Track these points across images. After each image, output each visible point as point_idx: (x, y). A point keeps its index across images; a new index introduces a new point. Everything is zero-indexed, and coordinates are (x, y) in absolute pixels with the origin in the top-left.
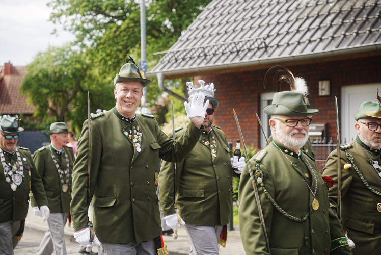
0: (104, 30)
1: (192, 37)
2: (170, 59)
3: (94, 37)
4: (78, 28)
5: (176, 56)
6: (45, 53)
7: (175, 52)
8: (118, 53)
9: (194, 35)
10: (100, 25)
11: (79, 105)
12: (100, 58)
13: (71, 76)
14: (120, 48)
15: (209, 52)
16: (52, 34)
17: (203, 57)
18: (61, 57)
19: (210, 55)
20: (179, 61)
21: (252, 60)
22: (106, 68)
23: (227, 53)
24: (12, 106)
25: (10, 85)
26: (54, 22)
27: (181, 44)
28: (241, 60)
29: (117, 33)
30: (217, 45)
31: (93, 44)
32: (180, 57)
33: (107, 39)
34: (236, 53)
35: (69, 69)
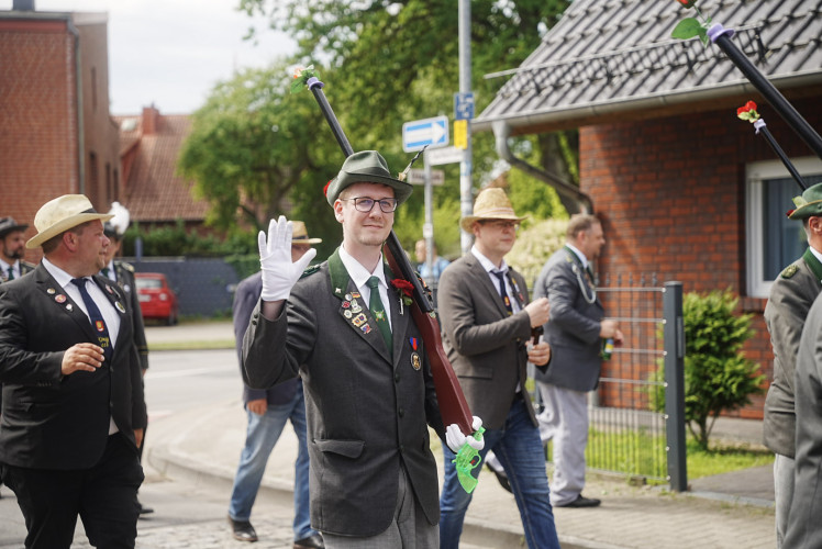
0: (360, 27)
1: (576, 34)
2: (523, 87)
3: (337, 44)
4: (302, 25)
5: (538, 79)
6: (230, 84)
7: (535, 72)
8: (391, 78)
9: (580, 29)
10: (350, 15)
11: (304, 200)
12: (351, 90)
13: (289, 135)
14: (396, 66)
15: (617, 67)
16: (246, 38)
17: (605, 81)
18: (266, 91)
19: (621, 75)
20: (544, 93)
21: (725, 83)
22: (365, 114)
23: (662, 68)
24: (159, 203)
25: (155, 157)
26: (250, 13)
27: (548, 51)
28: (699, 83)
29: (389, 32)
30: (638, 52)
31: (335, 59)
32: (547, 83)
33: (368, 47)
34: (686, 68)
35: (283, 118)
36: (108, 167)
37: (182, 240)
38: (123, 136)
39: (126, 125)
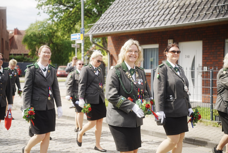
0: (63, 13)
1: (107, 17)
2: (96, 28)
3: (58, 17)
4: (51, 12)
5: (99, 26)
6: (34, 24)
7: (98, 24)
8: (70, 24)
9: (108, 16)
10: (61, 10)
12: (61, 27)
13: (47, 36)
14: (71, 22)
15: (115, 24)
16: (38, 14)
17: (112, 27)
18: (42, 26)
19: (115, 26)
20: (100, 29)
21: (136, 29)
22: (64, 32)
23: (124, 25)
24: (18, 50)
25: (17, 40)
26: (39, 9)
27: (101, 20)
28: (131, 28)
29: (70, 14)
30: (119, 21)
31: (58, 20)
32: (101, 27)
33: (65, 17)
34: (128, 25)
35: (46, 32)
36: (6, 42)
37: (23, 58)
38: (9, 35)
39: (10, 32)
